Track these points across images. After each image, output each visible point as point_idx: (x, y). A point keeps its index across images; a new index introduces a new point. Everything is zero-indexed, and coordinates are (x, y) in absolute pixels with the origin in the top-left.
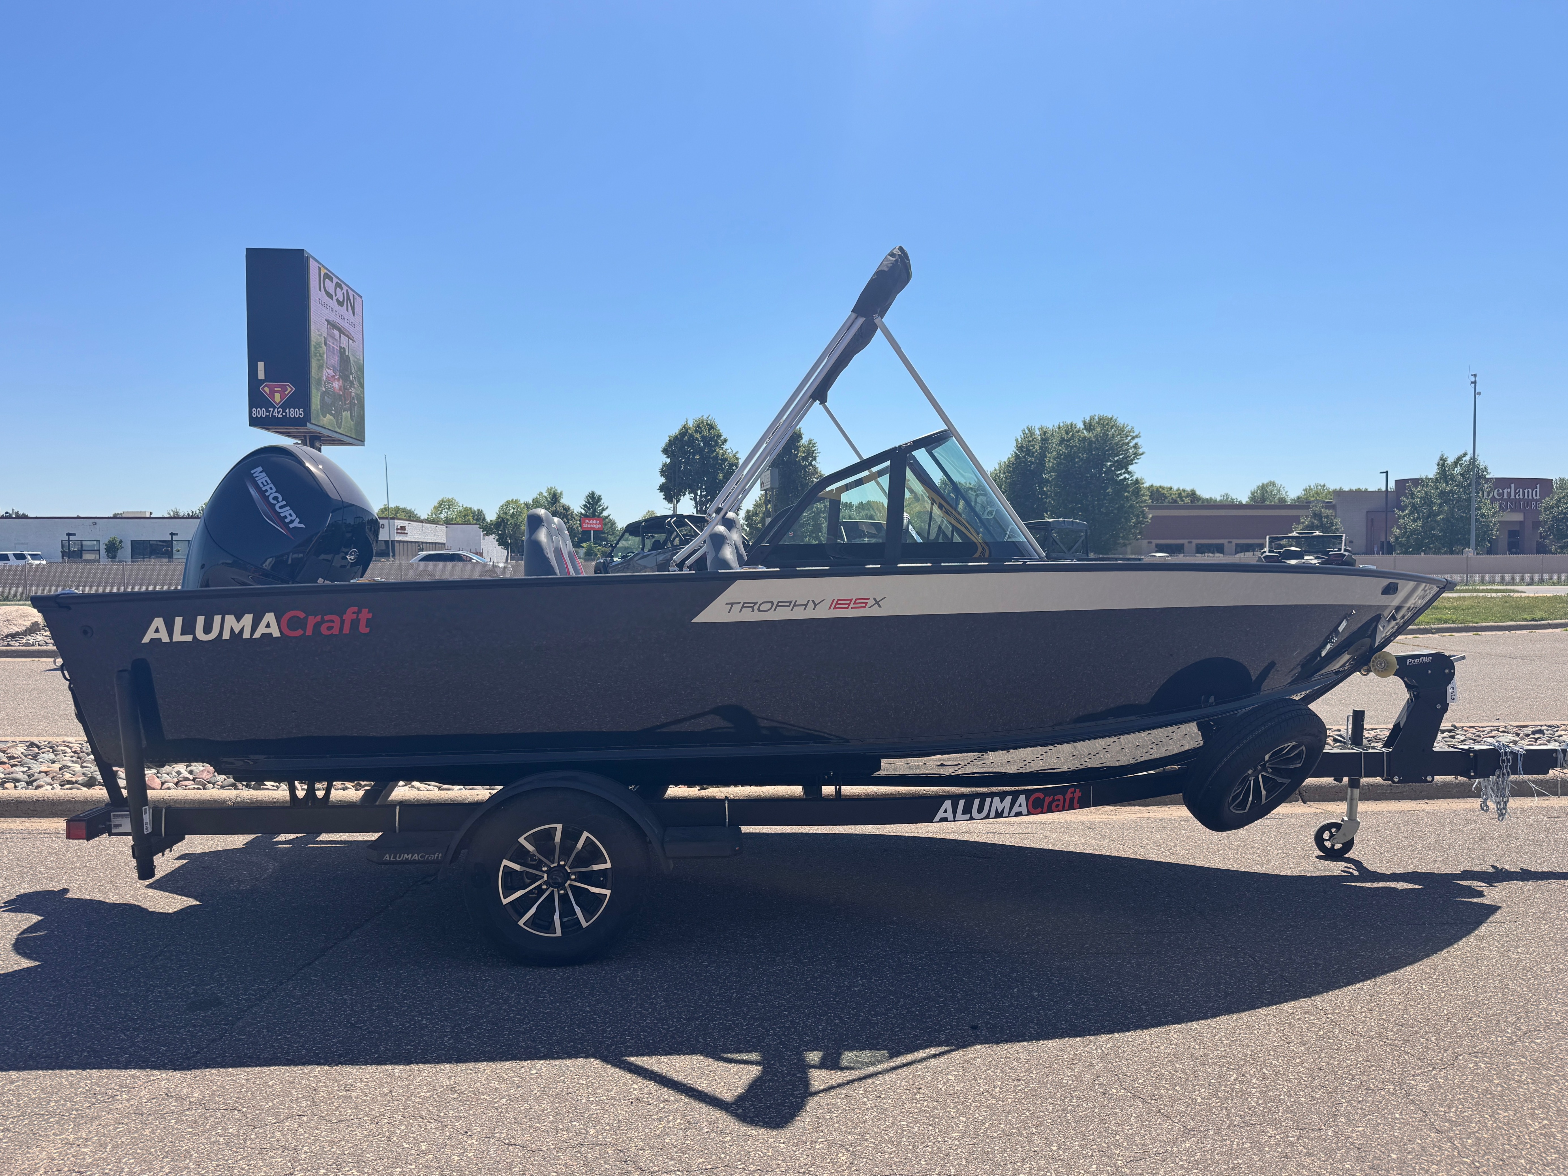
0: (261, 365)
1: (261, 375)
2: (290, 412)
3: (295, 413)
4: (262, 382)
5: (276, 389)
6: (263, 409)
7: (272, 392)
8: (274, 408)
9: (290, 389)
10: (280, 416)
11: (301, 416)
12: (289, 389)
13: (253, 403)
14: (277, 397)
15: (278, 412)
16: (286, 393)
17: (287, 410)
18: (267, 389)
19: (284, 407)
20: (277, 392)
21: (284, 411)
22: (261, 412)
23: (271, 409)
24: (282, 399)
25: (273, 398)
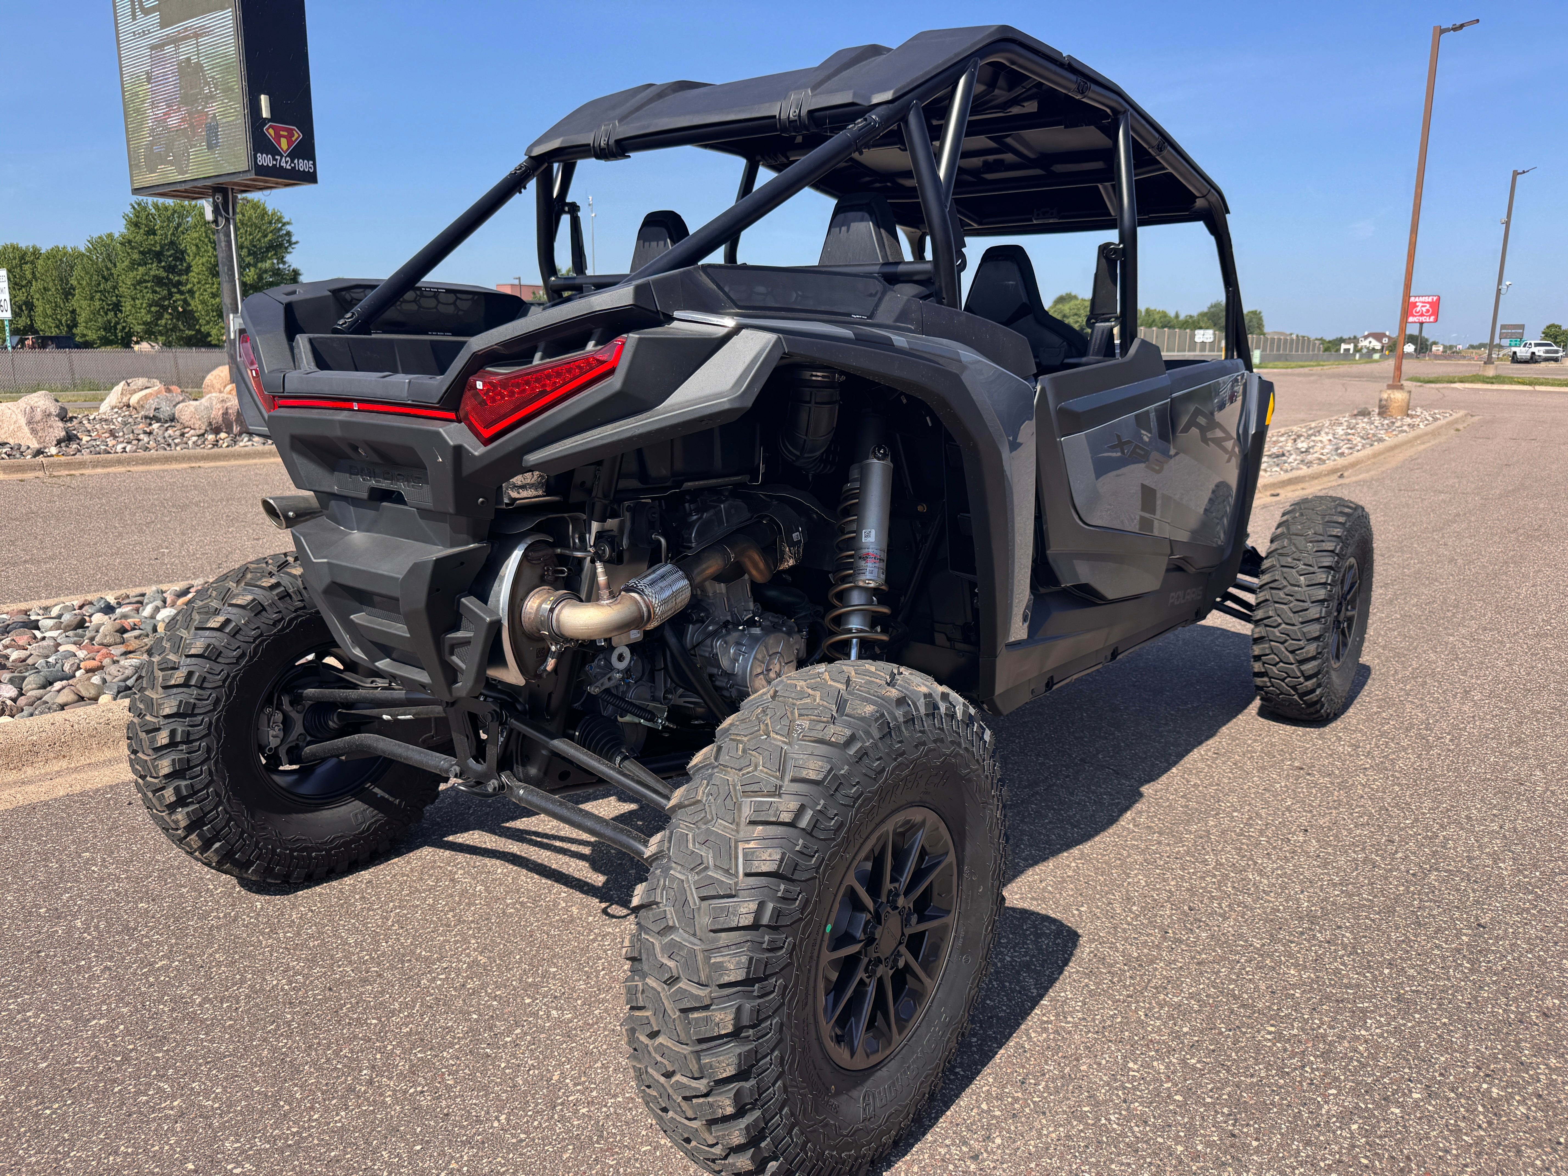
0: (264, 100)
1: (265, 113)
2: (298, 164)
3: (303, 165)
5: (281, 133)
6: (270, 156)
7: (278, 137)
8: (282, 156)
9: (298, 135)
10: (288, 167)
11: (311, 171)
12: (296, 135)
13: (256, 148)
14: (284, 142)
15: (286, 163)
16: (293, 139)
17: (296, 161)
18: (271, 131)
20: (284, 136)
21: (292, 162)
22: (265, 160)
23: (278, 157)
24: (289, 146)
25: (280, 145)
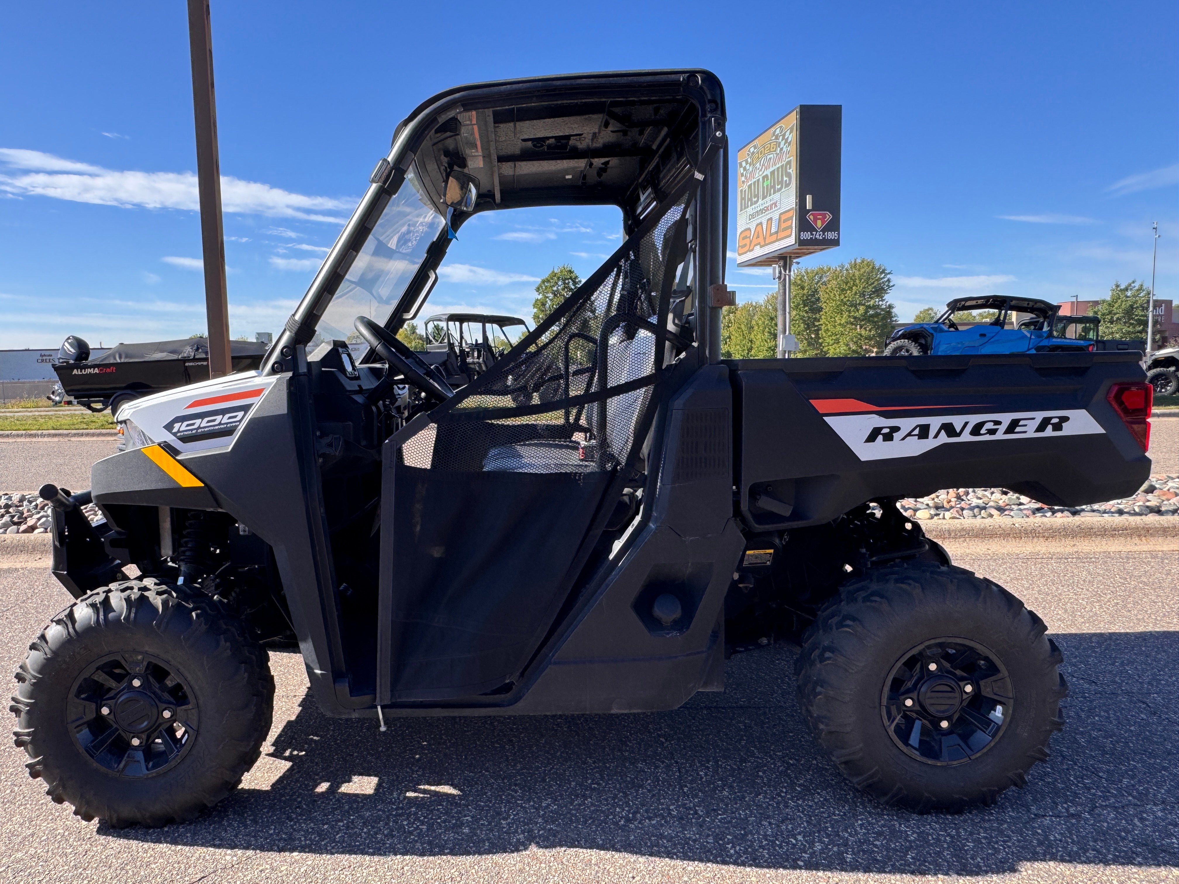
0: (809, 198)
1: (809, 206)
3: (831, 235)
4: (809, 211)
5: (818, 217)
6: (808, 233)
7: (816, 220)
8: (817, 232)
9: (829, 217)
10: (821, 238)
11: (836, 238)
12: (828, 217)
13: (800, 229)
14: (819, 223)
15: (820, 235)
16: (826, 219)
17: (826, 234)
18: (811, 217)
19: (824, 231)
20: (819, 219)
21: (823, 234)
22: (806, 236)
23: (814, 233)
24: (822, 224)
25: (816, 225)
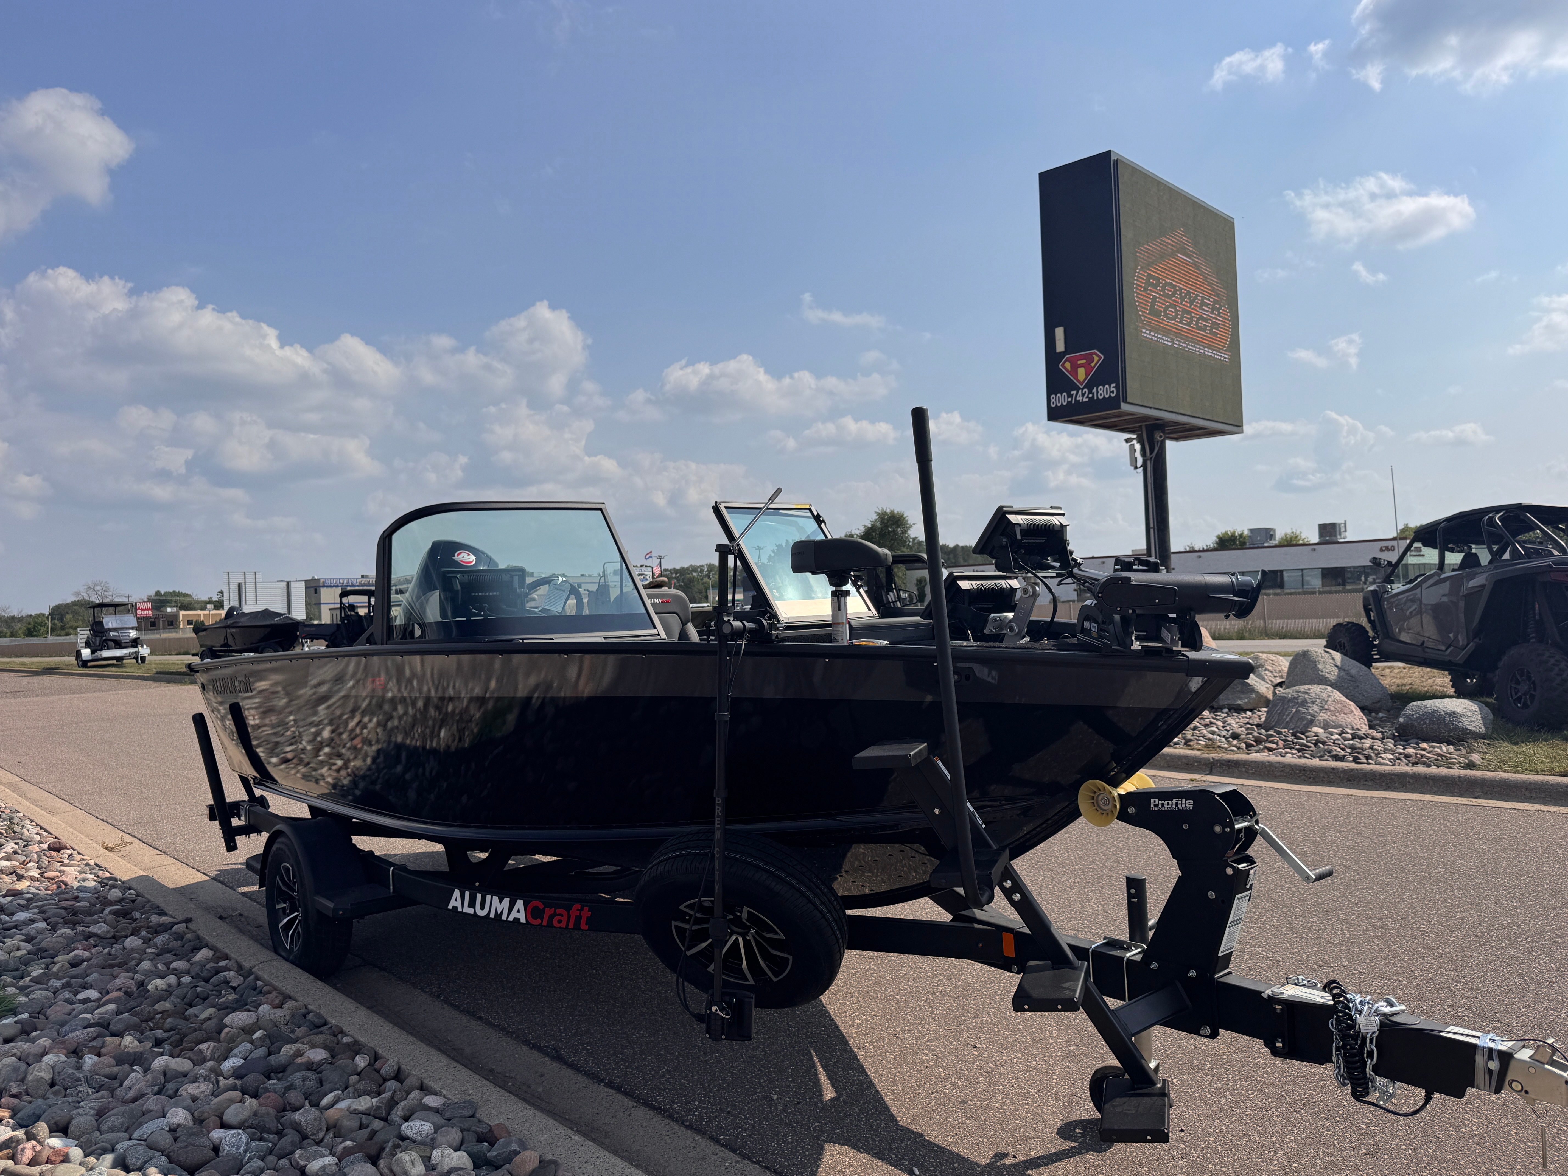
0: (1060, 332)
1: (1060, 347)
2: (1098, 392)
3: (1104, 392)
4: (1063, 354)
5: (1079, 362)
6: (1065, 394)
7: (1075, 368)
8: (1078, 389)
9: (1098, 358)
10: (1085, 400)
11: (1113, 395)
12: (1096, 359)
13: (1052, 389)
14: (1081, 372)
15: (1083, 395)
16: (1093, 365)
17: (1095, 390)
18: (1068, 365)
19: (1090, 385)
20: (1081, 366)
21: (1090, 392)
22: (1061, 399)
23: (1074, 392)
24: (1087, 375)
25: (1076, 375)
